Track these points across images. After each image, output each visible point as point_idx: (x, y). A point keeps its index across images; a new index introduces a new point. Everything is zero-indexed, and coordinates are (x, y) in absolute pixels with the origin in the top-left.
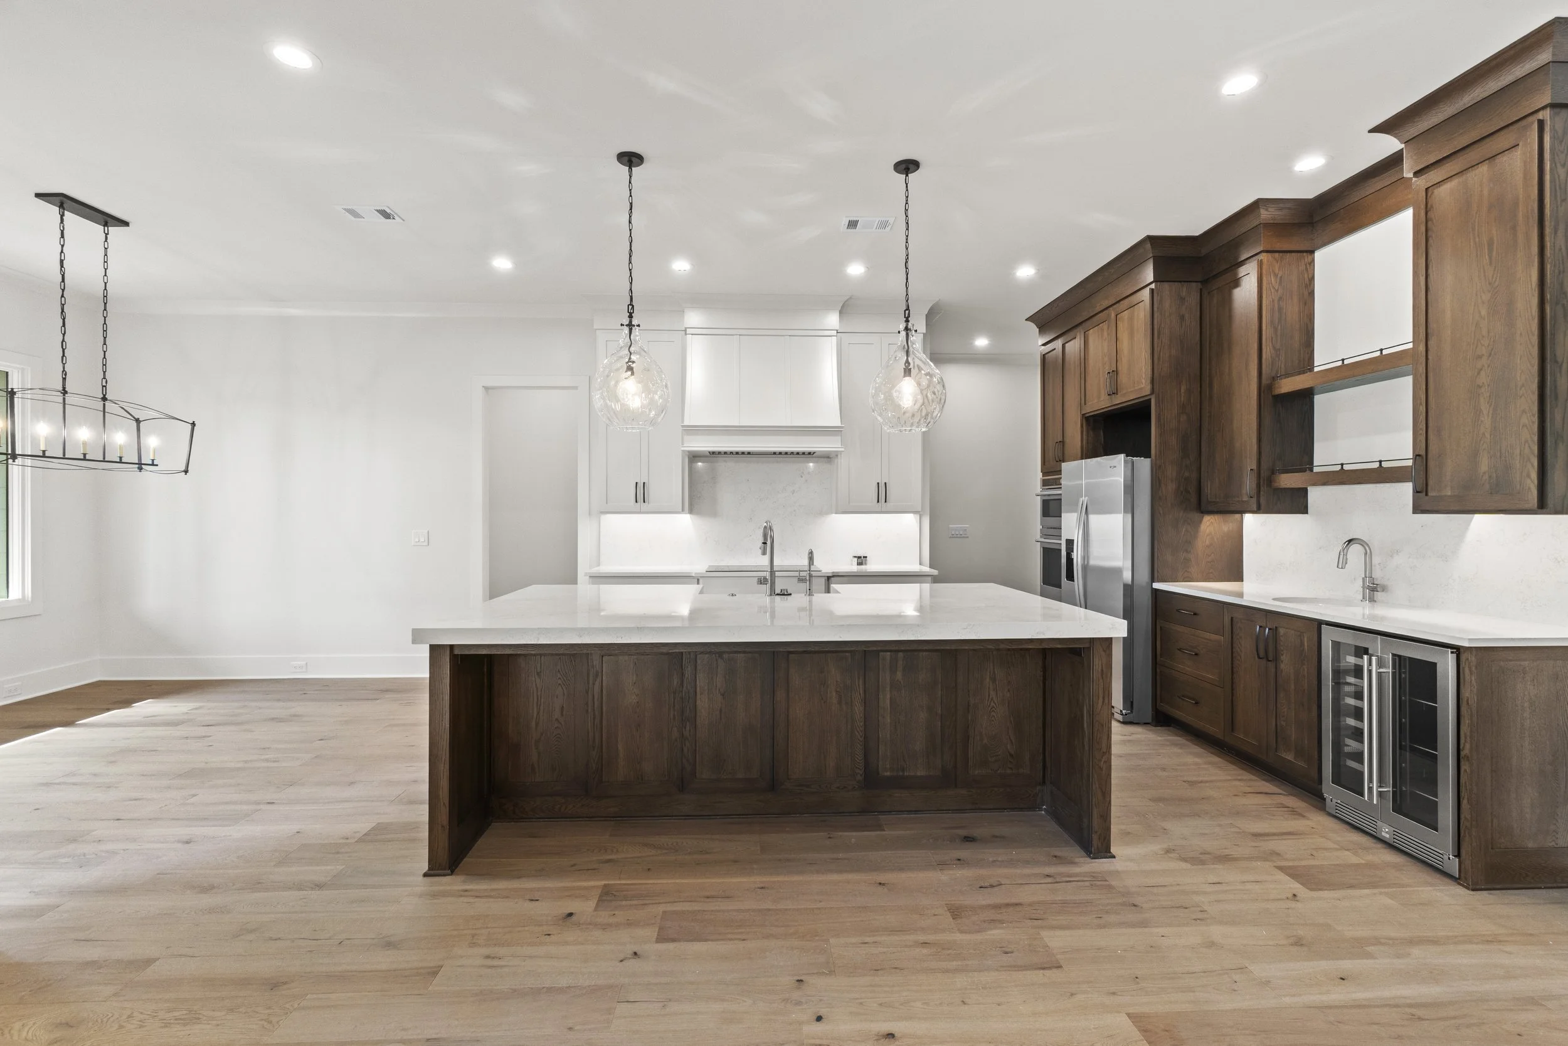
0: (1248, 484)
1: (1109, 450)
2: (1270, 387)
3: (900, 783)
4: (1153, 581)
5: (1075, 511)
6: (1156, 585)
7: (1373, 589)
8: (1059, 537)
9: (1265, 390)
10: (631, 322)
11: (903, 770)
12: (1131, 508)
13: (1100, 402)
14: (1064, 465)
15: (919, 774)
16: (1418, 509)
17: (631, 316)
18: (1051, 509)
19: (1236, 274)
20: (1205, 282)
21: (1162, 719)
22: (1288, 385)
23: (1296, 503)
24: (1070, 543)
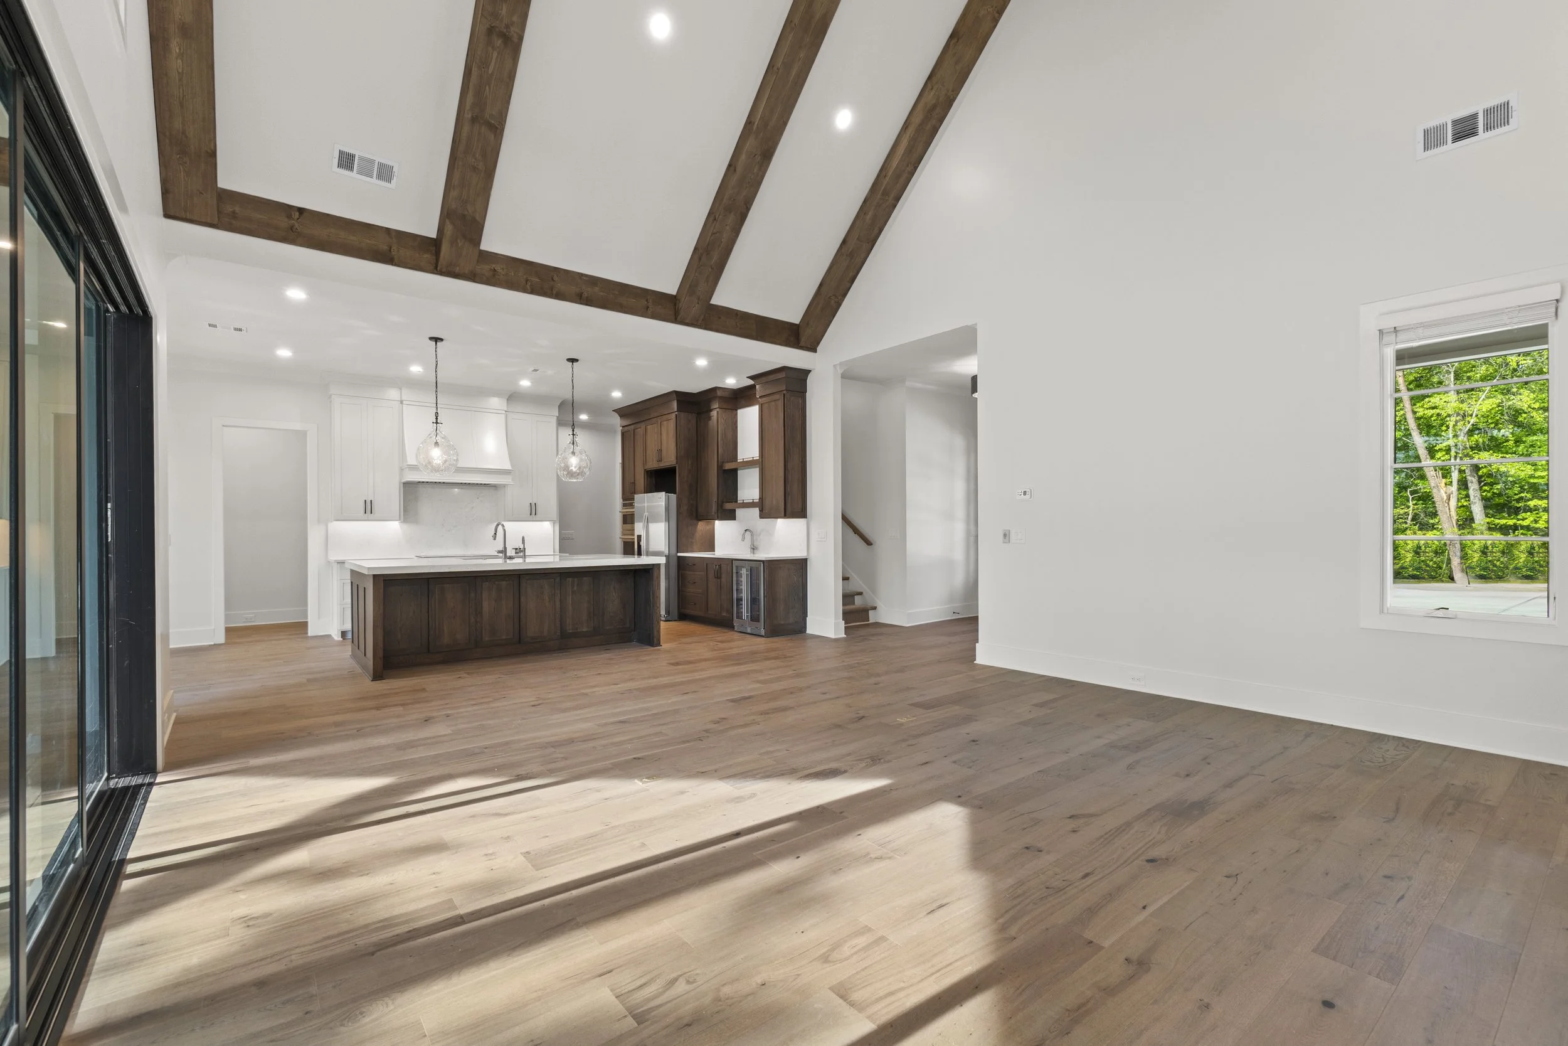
0: (714, 508)
1: (658, 489)
2: (722, 466)
3: (575, 635)
4: (678, 552)
5: (642, 522)
6: (679, 554)
7: (754, 549)
8: (633, 535)
9: (720, 466)
10: (437, 421)
11: (577, 629)
12: (668, 519)
13: (653, 465)
14: (636, 496)
15: (584, 630)
16: (761, 517)
17: (437, 419)
18: (628, 519)
19: (710, 414)
20: (699, 414)
21: (683, 617)
22: (729, 466)
23: (730, 515)
24: (639, 537)
